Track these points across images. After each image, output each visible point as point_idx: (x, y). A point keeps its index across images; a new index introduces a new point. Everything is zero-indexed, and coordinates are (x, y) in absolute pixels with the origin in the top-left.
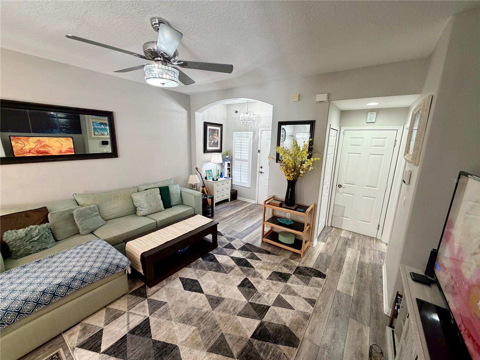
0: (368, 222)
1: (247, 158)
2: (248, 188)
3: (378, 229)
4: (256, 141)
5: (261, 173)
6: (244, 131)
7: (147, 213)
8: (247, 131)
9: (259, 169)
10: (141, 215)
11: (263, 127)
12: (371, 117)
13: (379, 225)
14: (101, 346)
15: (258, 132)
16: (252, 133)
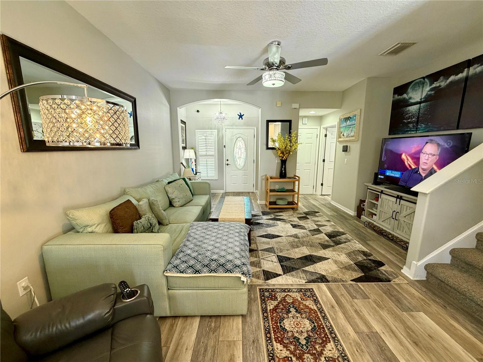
0: (308, 186)
1: (213, 153)
2: (216, 180)
3: (313, 188)
4: (221, 138)
5: (228, 165)
6: (208, 129)
7: (185, 203)
8: (211, 129)
9: (225, 162)
10: (180, 206)
11: (227, 126)
12: (305, 120)
13: (314, 186)
14: (277, 274)
15: (222, 130)
16: (216, 131)
